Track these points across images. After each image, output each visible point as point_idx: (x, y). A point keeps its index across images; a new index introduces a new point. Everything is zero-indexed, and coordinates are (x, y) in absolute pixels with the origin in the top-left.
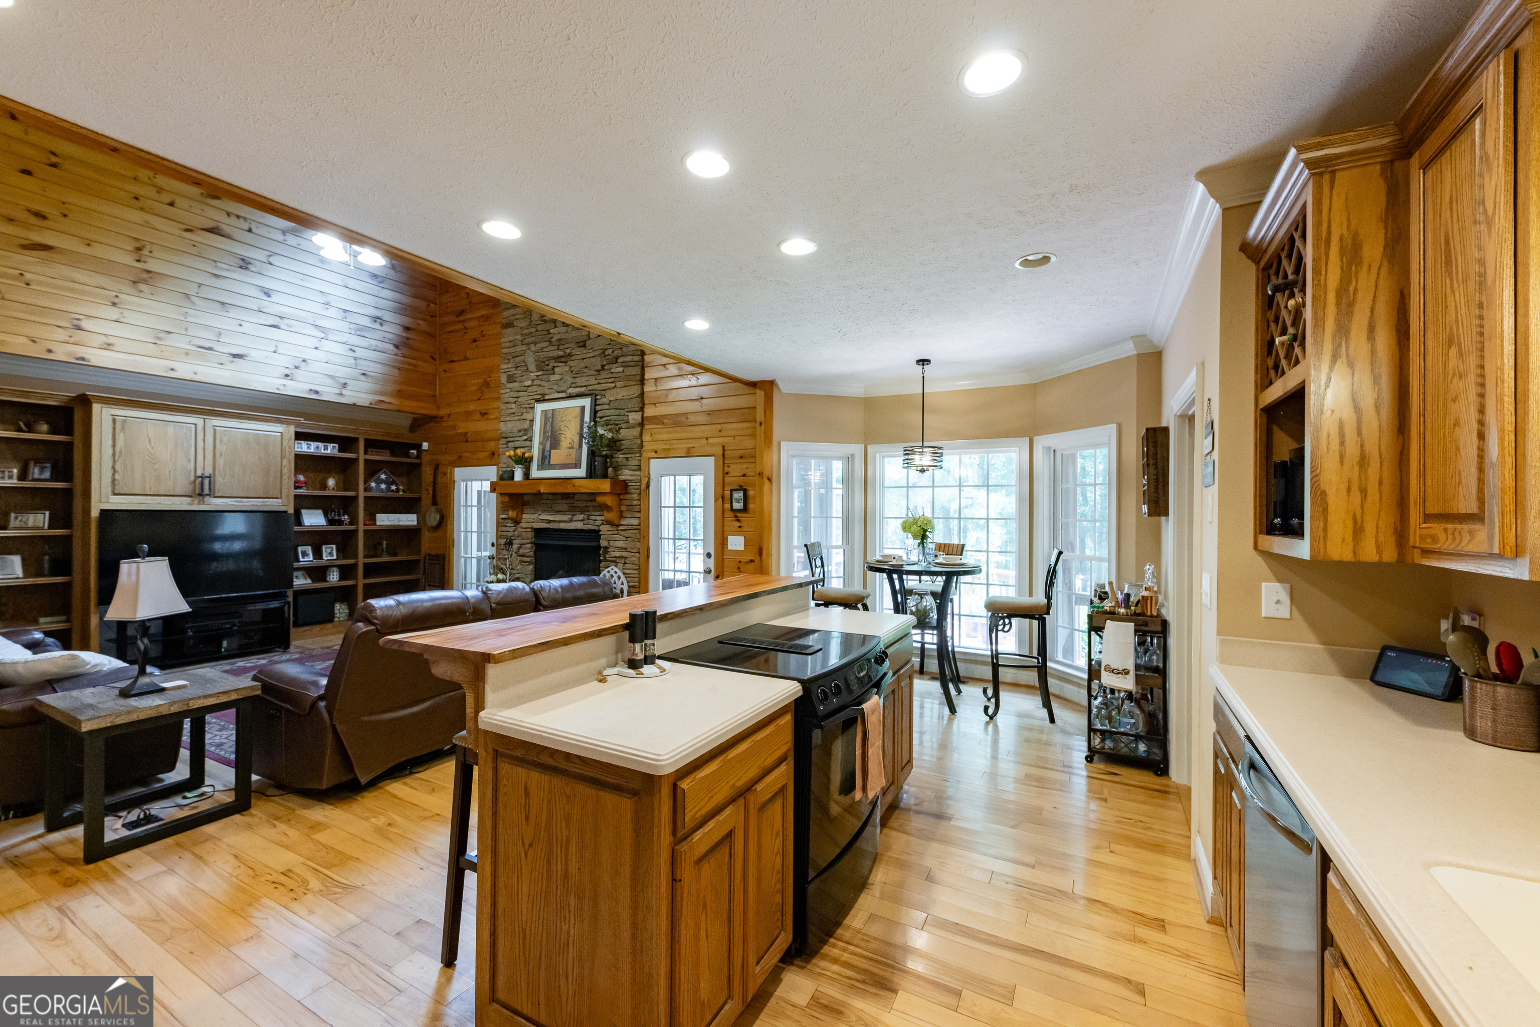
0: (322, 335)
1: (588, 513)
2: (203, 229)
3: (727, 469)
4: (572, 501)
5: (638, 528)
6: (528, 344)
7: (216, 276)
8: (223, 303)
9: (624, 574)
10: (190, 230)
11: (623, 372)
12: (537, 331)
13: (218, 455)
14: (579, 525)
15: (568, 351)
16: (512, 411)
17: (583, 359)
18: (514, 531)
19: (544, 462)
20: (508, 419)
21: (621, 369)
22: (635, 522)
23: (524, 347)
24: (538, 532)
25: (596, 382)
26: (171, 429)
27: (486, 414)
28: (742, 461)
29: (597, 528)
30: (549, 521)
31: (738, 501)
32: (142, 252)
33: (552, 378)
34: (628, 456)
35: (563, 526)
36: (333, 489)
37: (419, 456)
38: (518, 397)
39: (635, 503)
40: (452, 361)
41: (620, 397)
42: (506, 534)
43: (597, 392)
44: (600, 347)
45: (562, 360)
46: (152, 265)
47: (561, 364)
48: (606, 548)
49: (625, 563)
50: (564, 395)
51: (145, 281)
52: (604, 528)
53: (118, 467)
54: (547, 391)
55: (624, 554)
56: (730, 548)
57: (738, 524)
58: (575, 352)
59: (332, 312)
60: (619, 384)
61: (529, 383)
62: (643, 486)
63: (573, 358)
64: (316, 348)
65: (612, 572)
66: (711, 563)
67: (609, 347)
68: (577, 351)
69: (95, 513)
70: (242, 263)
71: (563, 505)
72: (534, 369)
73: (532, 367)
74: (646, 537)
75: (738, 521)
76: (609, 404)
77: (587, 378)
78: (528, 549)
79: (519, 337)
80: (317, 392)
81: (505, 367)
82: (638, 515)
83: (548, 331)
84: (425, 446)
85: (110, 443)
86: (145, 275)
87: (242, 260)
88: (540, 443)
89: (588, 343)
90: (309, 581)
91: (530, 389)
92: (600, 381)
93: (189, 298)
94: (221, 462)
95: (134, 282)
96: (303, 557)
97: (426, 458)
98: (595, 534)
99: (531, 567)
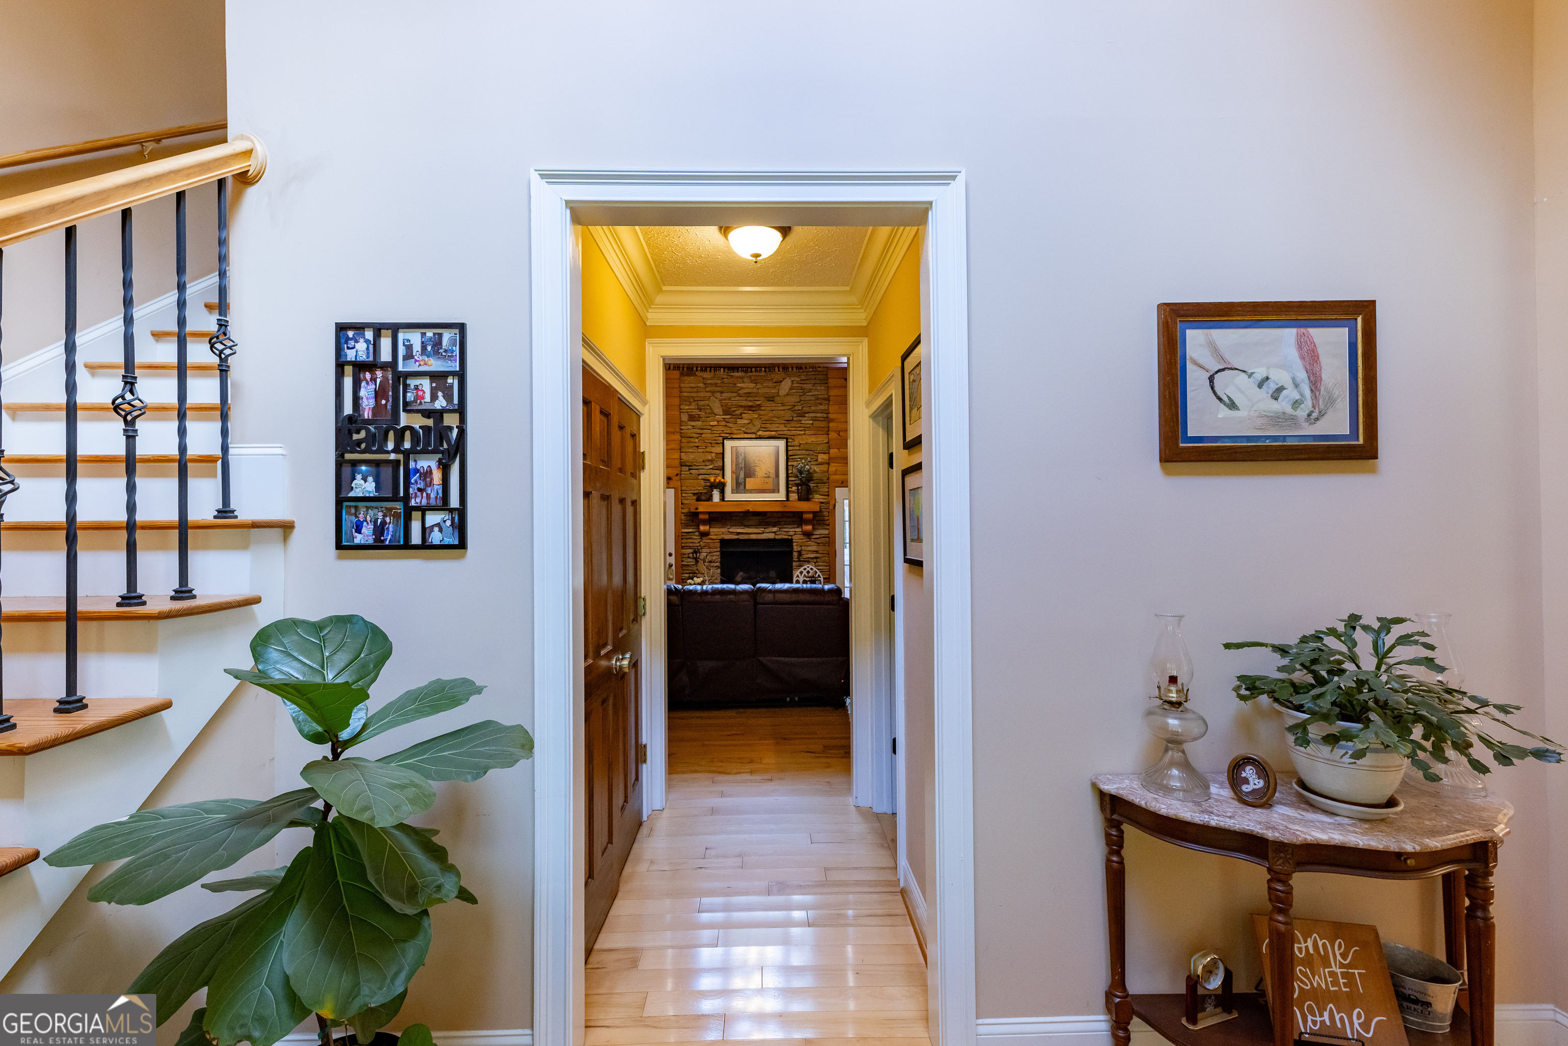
1: (780, 526)
4: (765, 518)
5: (827, 536)
6: (713, 392)
9: (818, 569)
11: (812, 424)
12: (723, 382)
14: (772, 536)
15: (758, 403)
16: (697, 445)
17: (773, 410)
18: (699, 542)
19: (739, 486)
20: (691, 450)
21: (811, 422)
22: (826, 532)
23: (709, 394)
24: (723, 542)
25: (787, 429)
29: (790, 537)
30: (738, 534)
33: (739, 421)
34: (818, 485)
35: (753, 537)
38: (701, 434)
39: (826, 518)
41: (810, 441)
42: (691, 545)
43: (788, 437)
44: (790, 404)
45: (753, 409)
47: (750, 412)
48: (799, 552)
49: (817, 562)
50: (754, 436)
52: (798, 538)
54: (735, 432)
55: (817, 555)
58: (764, 404)
60: (808, 433)
61: (716, 423)
62: (831, 507)
63: (762, 408)
65: (808, 569)
67: (799, 404)
68: (768, 404)
71: (755, 521)
72: (721, 413)
73: (718, 409)
74: (832, 543)
76: (799, 446)
77: (777, 425)
78: (716, 557)
79: (701, 385)
81: (687, 407)
82: (828, 527)
83: (735, 384)
88: (732, 472)
89: (777, 399)
91: (716, 428)
92: (789, 428)
98: (789, 542)
99: (719, 571)
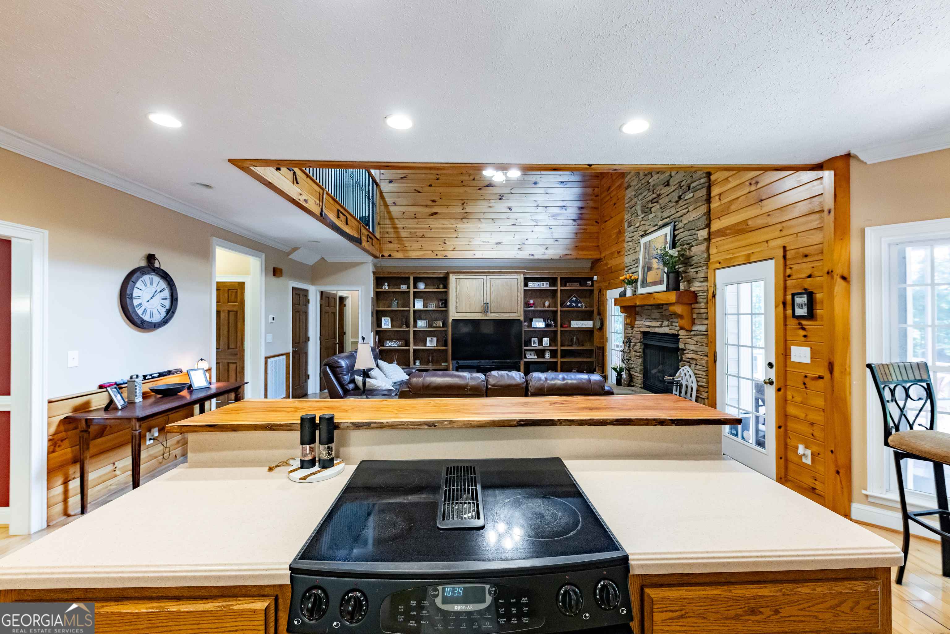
0: (535, 224)
1: (671, 320)
2: (485, 186)
3: (788, 272)
4: (661, 311)
5: (706, 334)
6: (638, 196)
7: (490, 207)
8: (493, 219)
9: (694, 373)
10: (480, 189)
11: (694, 196)
12: (642, 184)
13: (491, 293)
14: (665, 330)
15: (659, 192)
16: (630, 247)
17: (668, 195)
18: (632, 333)
19: (644, 282)
20: (629, 253)
21: (691, 195)
22: (703, 328)
23: (636, 199)
24: (644, 334)
25: (675, 211)
26: (475, 281)
27: (620, 252)
28: (806, 260)
29: (676, 333)
30: (650, 327)
31: (801, 306)
32: (464, 205)
33: (650, 216)
34: (698, 269)
35: (657, 330)
36: (548, 307)
37: (592, 285)
38: (633, 237)
39: (703, 311)
40: (606, 222)
41: (691, 219)
42: (627, 335)
43: (675, 220)
44: (677, 182)
45: (656, 200)
46: (468, 209)
47: (654, 204)
48: (683, 350)
49: (696, 364)
50: (656, 228)
51: (465, 217)
52: (682, 333)
53: (457, 301)
54: (647, 228)
55: (694, 356)
56: (793, 359)
57: (802, 333)
58: (662, 192)
59: (540, 209)
60: (691, 208)
61: (637, 225)
62: (710, 296)
63: (661, 197)
64: (532, 231)
65: (686, 371)
66: (772, 374)
67: (684, 178)
68: (664, 190)
69: (450, 321)
70: (500, 197)
71: (656, 314)
72: (641, 213)
73: (639, 212)
74: (714, 342)
75: (804, 329)
76: (683, 228)
77: (669, 210)
78: (639, 347)
79: (633, 193)
80: (533, 255)
81: (627, 217)
82: (706, 322)
83: (648, 181)
84: (595, 278)
85: (455, 291)
86: (465, 215)
87: (500, 195)
88: (642, 268)
89: (671, 181)
90: (536, 357)
91: (639, 229)
92: (678, 210)
93: (480, 220)
94: (493, 295)
95: (462, 219)
96: (534, 344)
97: (596, 285)
98: (676, 338)
99: (641, 360)
